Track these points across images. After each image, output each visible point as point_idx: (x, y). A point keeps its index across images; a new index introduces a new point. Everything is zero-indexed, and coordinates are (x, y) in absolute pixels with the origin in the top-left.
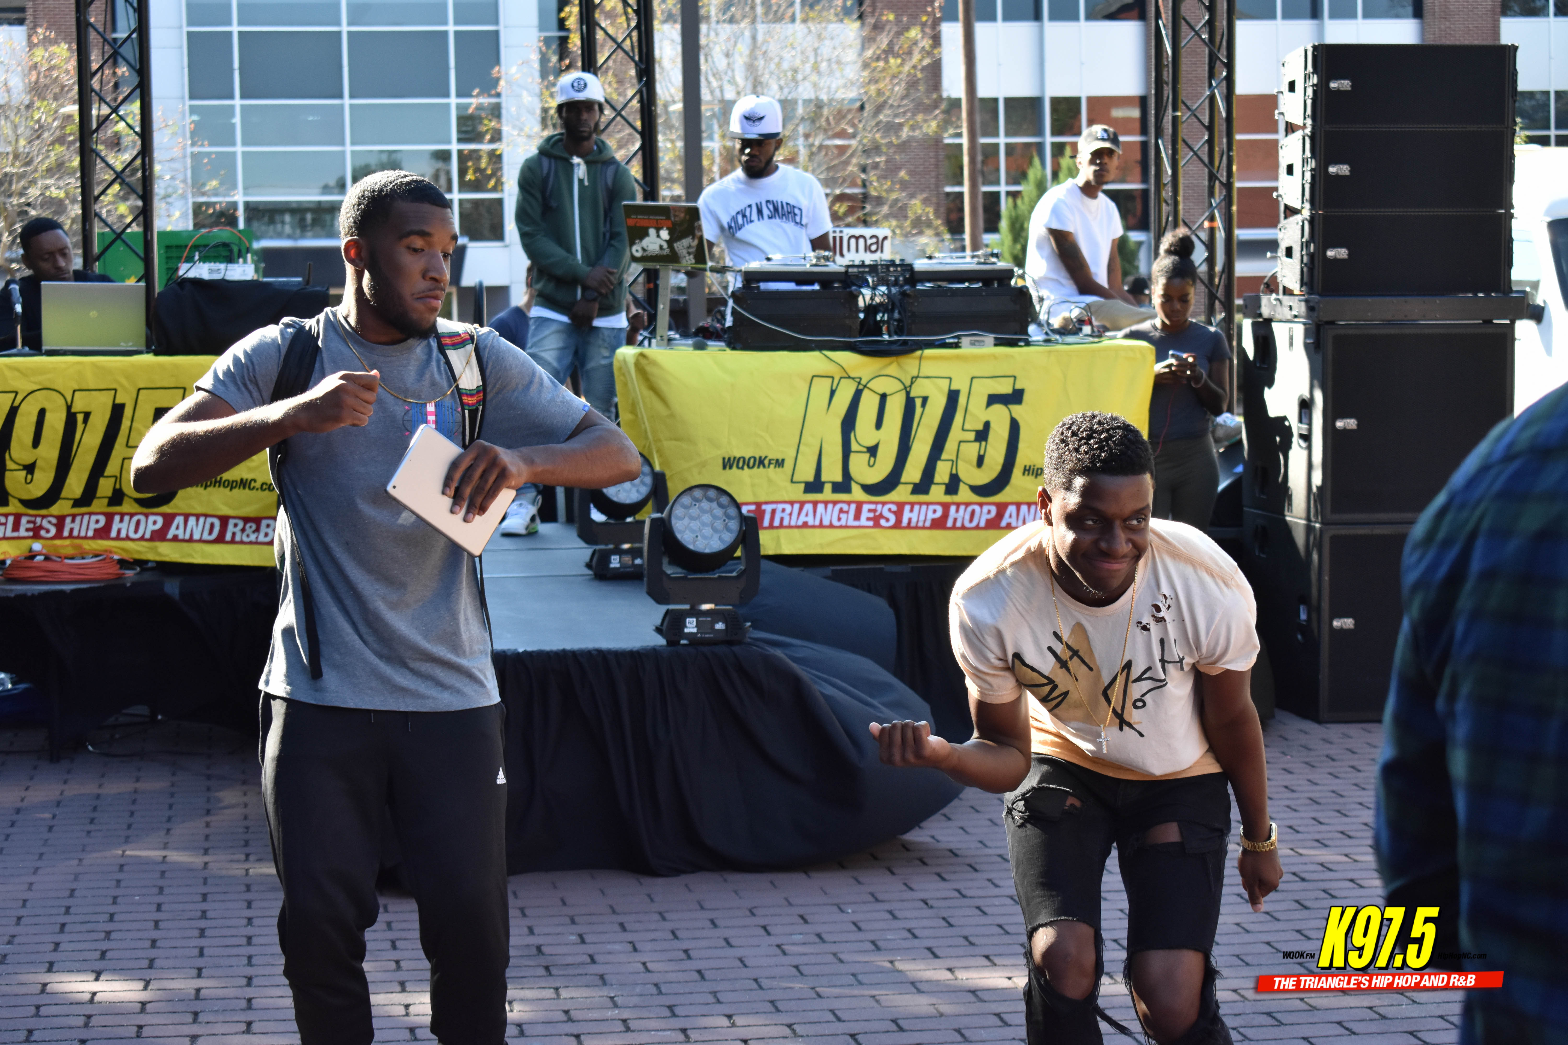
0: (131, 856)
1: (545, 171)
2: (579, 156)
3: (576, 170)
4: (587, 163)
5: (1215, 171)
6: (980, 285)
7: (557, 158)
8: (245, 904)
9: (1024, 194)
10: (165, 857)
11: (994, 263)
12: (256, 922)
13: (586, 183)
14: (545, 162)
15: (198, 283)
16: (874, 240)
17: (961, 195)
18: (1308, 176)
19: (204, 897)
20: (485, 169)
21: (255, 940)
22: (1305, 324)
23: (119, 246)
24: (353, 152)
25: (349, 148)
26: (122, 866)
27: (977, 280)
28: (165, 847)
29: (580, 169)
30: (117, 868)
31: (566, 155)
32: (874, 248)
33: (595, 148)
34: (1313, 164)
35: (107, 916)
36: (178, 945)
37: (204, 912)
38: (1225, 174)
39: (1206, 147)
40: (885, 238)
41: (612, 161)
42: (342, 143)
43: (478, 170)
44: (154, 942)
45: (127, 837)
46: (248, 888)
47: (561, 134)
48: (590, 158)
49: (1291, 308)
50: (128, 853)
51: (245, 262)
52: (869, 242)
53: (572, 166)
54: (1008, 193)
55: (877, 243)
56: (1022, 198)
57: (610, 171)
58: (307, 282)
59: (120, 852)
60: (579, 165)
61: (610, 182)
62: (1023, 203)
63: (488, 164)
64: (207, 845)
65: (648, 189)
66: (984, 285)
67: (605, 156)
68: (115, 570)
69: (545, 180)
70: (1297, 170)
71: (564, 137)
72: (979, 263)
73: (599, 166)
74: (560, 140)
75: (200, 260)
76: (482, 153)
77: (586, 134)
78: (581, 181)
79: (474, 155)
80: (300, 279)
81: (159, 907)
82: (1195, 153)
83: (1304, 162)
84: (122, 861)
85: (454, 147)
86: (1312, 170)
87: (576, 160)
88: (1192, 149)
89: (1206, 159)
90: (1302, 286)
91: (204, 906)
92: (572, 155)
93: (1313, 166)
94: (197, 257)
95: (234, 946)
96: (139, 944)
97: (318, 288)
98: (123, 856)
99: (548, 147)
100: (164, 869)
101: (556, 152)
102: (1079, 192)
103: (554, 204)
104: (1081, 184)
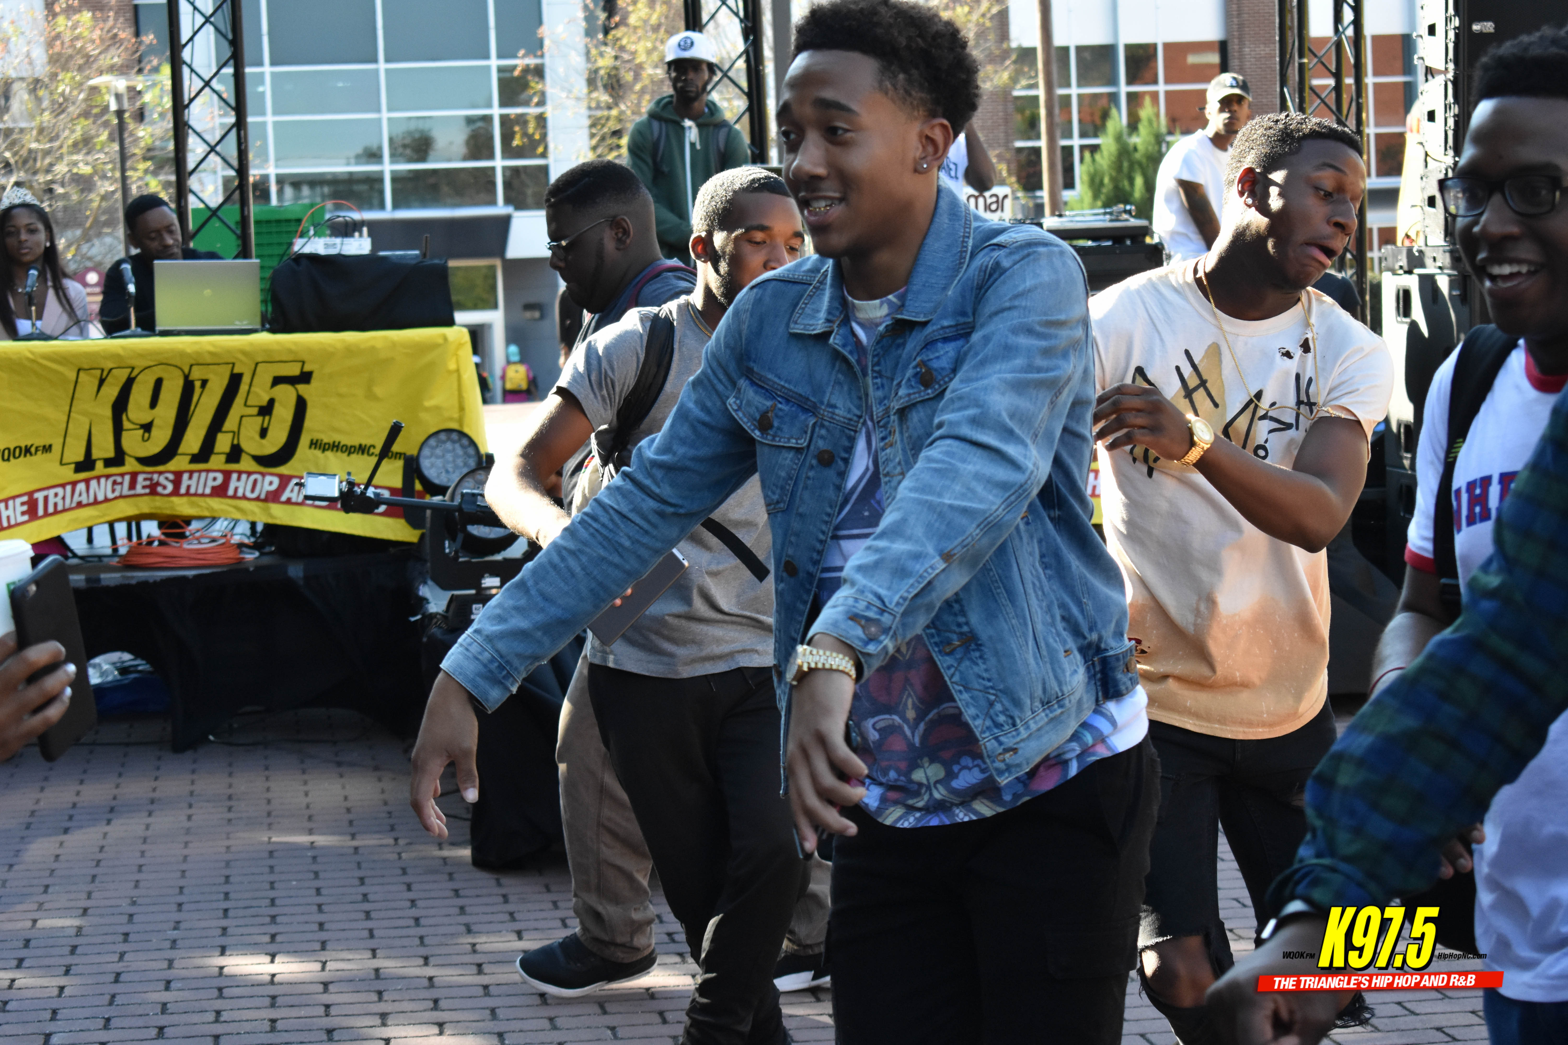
0: (275, 843)
1: (656, 134)
2: (690, 118)
3: (687, 134)
4: (699, 126)
5: (1343, 119)
6: (1109, 243)
7: (667, 121)
8: (405, 887)
9: (1103, 148)
10: (312, 843)
11: (1127, 220)
12: (420, 903)
13: (698, 147)
14: (656, 125)
15: (314, 259)
16: (994, 199)
17: (1037, 151)
18: (1451, 122)
19: (362, 880)
20: (533, 134)
21: (423, 921)
22: (1449, 276)
23: (215, 223)
24: (390, 120)
25: (385, 115)
26: (271, 853)
27: (1107, 238)
28: (311, 832)
29: (692, 132)
30: (266, 855)
31: (677, 118)
32: (994, 207)
33: (706, 110)
34: (1455, 110)
35: (268, 901)
36: (346, 927)
37: (365, 895)
38: (1354, 122)
39: (1333, 95)
40: (1006, 197)
41: (724, 124)
42: (378, 110)
43: (525, 134)
44: (321, 925)
45: (270, 825)
46: (404, 872)
47: (671, 96)
48: (701, 120)
49: (1435, 259)
50: (274, 839)
51: (361, 235)
52: (989, 201)
53: (683, 128)
54: (1082, 148)
55: (997, 202)
56: (1101, 152)
57: (722, 134)
58: (424, 255)
59: (266, 839)
60: (690, 128)
61: (722, 145)
62: (1102, 157)
63: (536, 129)
64: (353, 830)
65: (757, 152)
66: (1114, 243)
67: (717, 119)
68: (233, 555)
69: (656, 145)
70: (1439, 116)
71: (675, 99)
72: (1111, 221)
73: (711, 128)
74: (670, 103)
75: (315, 235)
76: (529, 118)
77: (693, 95)
78: (693, 145)
79: (522, 120)
80: (417, 252)
81: (318, 891)
82: (1323, 101)
83: (1447, 107)
84: (270, 848)
85: (496, 111)
86: (1455, 116)
87: (688, 123)
88: (1319, 97)
89: (1334, 108)
90: (1446, 236)
91: (363, 890)
92: (683, 119)
93: (1457, 111)
94: (312, 232)
95: (402, 927)
96: (307, 927)
97: (436, 261)
98: (269, 842)
99: (658, 110)
100: (314, 854)
101: (666, 115)
102: (1210, 145)
103: (665, 169)
104: (1211, 135)
